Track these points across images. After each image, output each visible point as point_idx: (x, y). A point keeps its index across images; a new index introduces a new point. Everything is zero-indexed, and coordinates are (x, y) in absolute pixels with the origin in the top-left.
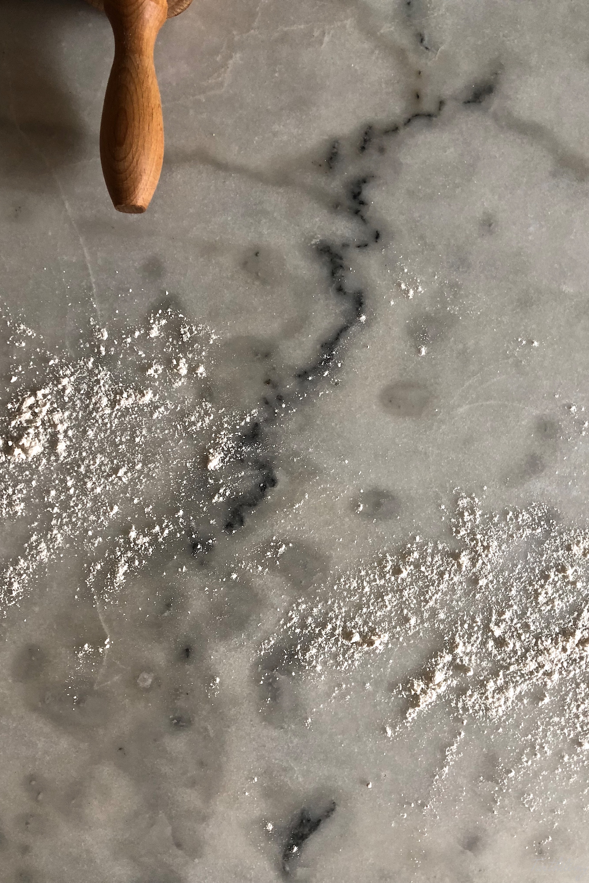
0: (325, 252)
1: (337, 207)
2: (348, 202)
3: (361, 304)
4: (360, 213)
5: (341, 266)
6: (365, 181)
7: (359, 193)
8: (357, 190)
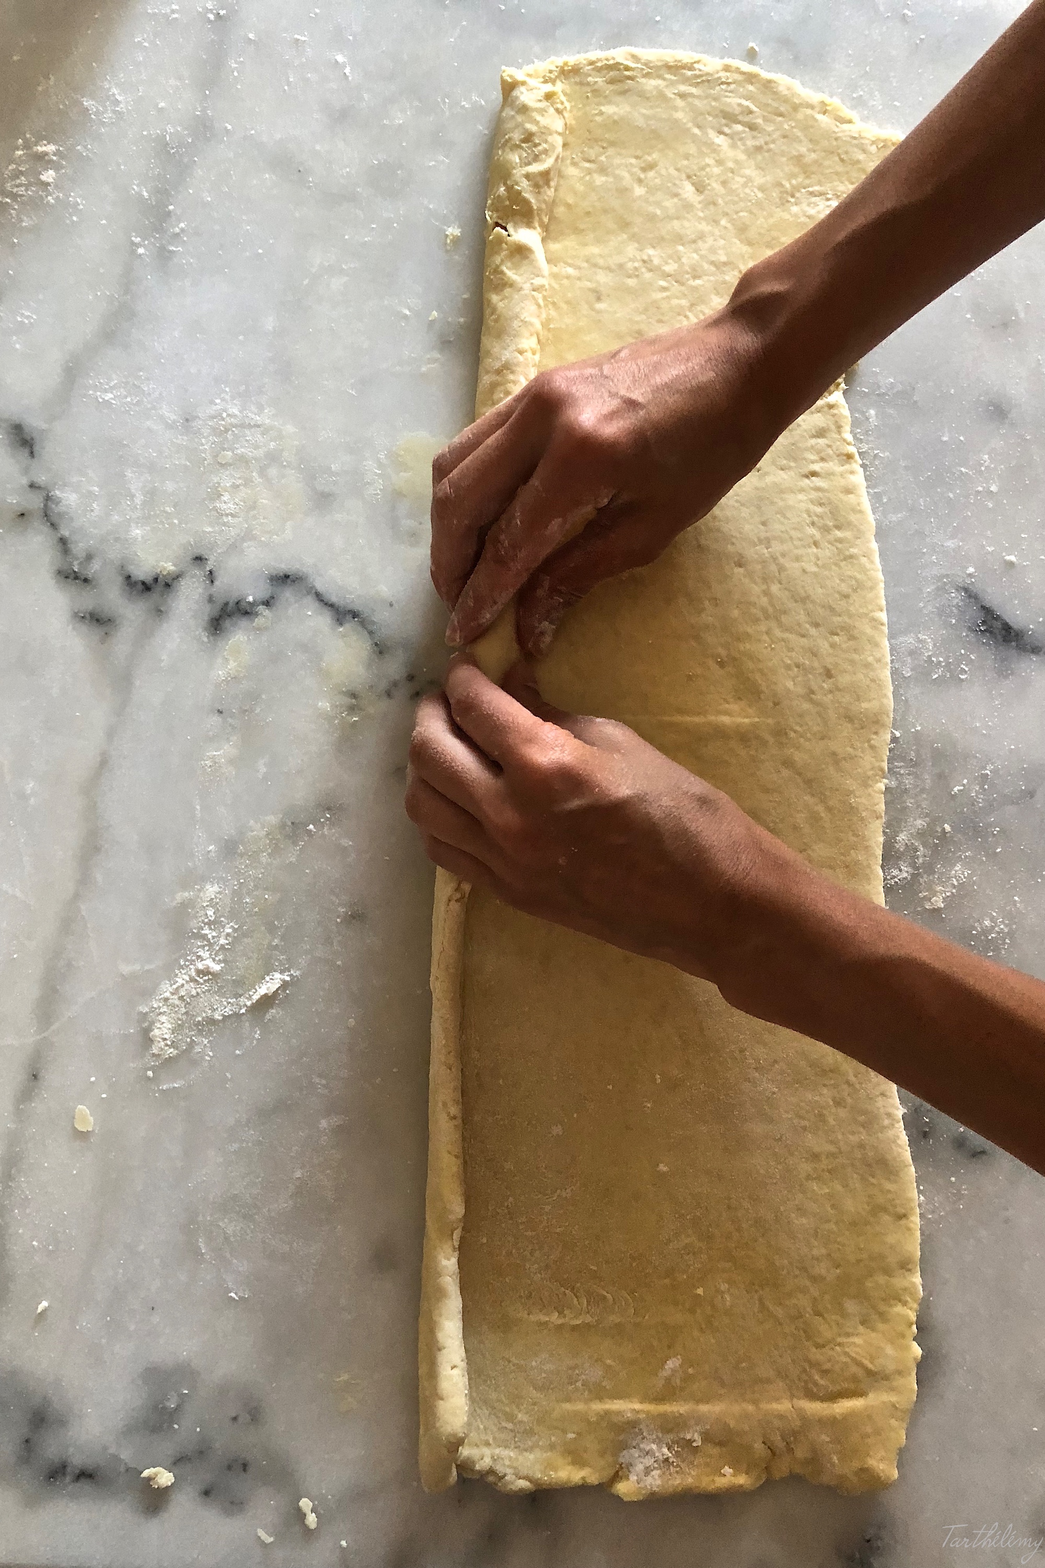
0: (218, 624)
1: (161, 611)
2: (155, 596)
3: (287, 577)
4: (169, 582)
5: (237, 603)
6: (129, 577)
7: (143, 583)
8: (140, 587)
